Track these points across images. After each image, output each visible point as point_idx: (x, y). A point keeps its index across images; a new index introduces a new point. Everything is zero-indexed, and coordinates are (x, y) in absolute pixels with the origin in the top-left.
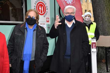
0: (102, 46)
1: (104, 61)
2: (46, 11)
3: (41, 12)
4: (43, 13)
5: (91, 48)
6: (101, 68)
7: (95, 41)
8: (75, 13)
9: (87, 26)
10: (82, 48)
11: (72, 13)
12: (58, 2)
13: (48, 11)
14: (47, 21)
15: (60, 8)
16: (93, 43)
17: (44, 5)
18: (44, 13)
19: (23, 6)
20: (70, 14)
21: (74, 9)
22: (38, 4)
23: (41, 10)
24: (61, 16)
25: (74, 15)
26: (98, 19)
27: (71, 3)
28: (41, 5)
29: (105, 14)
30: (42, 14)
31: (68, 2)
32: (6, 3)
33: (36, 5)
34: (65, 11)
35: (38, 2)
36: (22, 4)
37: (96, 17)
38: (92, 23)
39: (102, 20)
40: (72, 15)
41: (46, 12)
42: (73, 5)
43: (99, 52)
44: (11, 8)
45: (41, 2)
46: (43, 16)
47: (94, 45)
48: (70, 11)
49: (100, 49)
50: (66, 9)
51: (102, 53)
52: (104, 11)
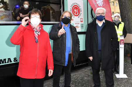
0: (128, 43)
1: (129, 55)
2: (80, 12)
3: (76, 14)
4: (77, 14)
5: (120, 44)
6: (127, 61)
7: (123, 38)
8: (105, 14)
9: (116, 25)
10: (111, 44)
11: (102, 13)
12: (90, 4)
13: (82, 12)
14: (81, 21)
15: (92, 10)
16: (121, 40)
17: (78, 7)
18: (79, 14)
19: (61, 9)
20: (101, 15)
21: (104, 10)
22: (73, 7)
23: (76, 12)
24: (93, 17)
25: (104, 15)
26: (125, 19)
27: (102, 6)
28: (76, 8)
29: (131, 16)
30: (77, 16)
31: (99, 5)
32: (47, 7)
33: (72, 8)
34: (96, 12)
35: (73, 6)
36: (61, 7)
37: (123, 18)
38: (120, 23)
39: (128, 21)
40: (103, 15)
41: (80, 14)
42: (103, 7)
43: (126, 48)
44: (51, 12)
45: (76, 6)
46: (77, 17)
47: (122, 41)
48: (101, 12)
49: (126, 45)
50: (98, 10)
51: (128, 49)
52: (130, 12)
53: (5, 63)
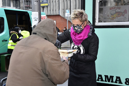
53: (112, 82)
